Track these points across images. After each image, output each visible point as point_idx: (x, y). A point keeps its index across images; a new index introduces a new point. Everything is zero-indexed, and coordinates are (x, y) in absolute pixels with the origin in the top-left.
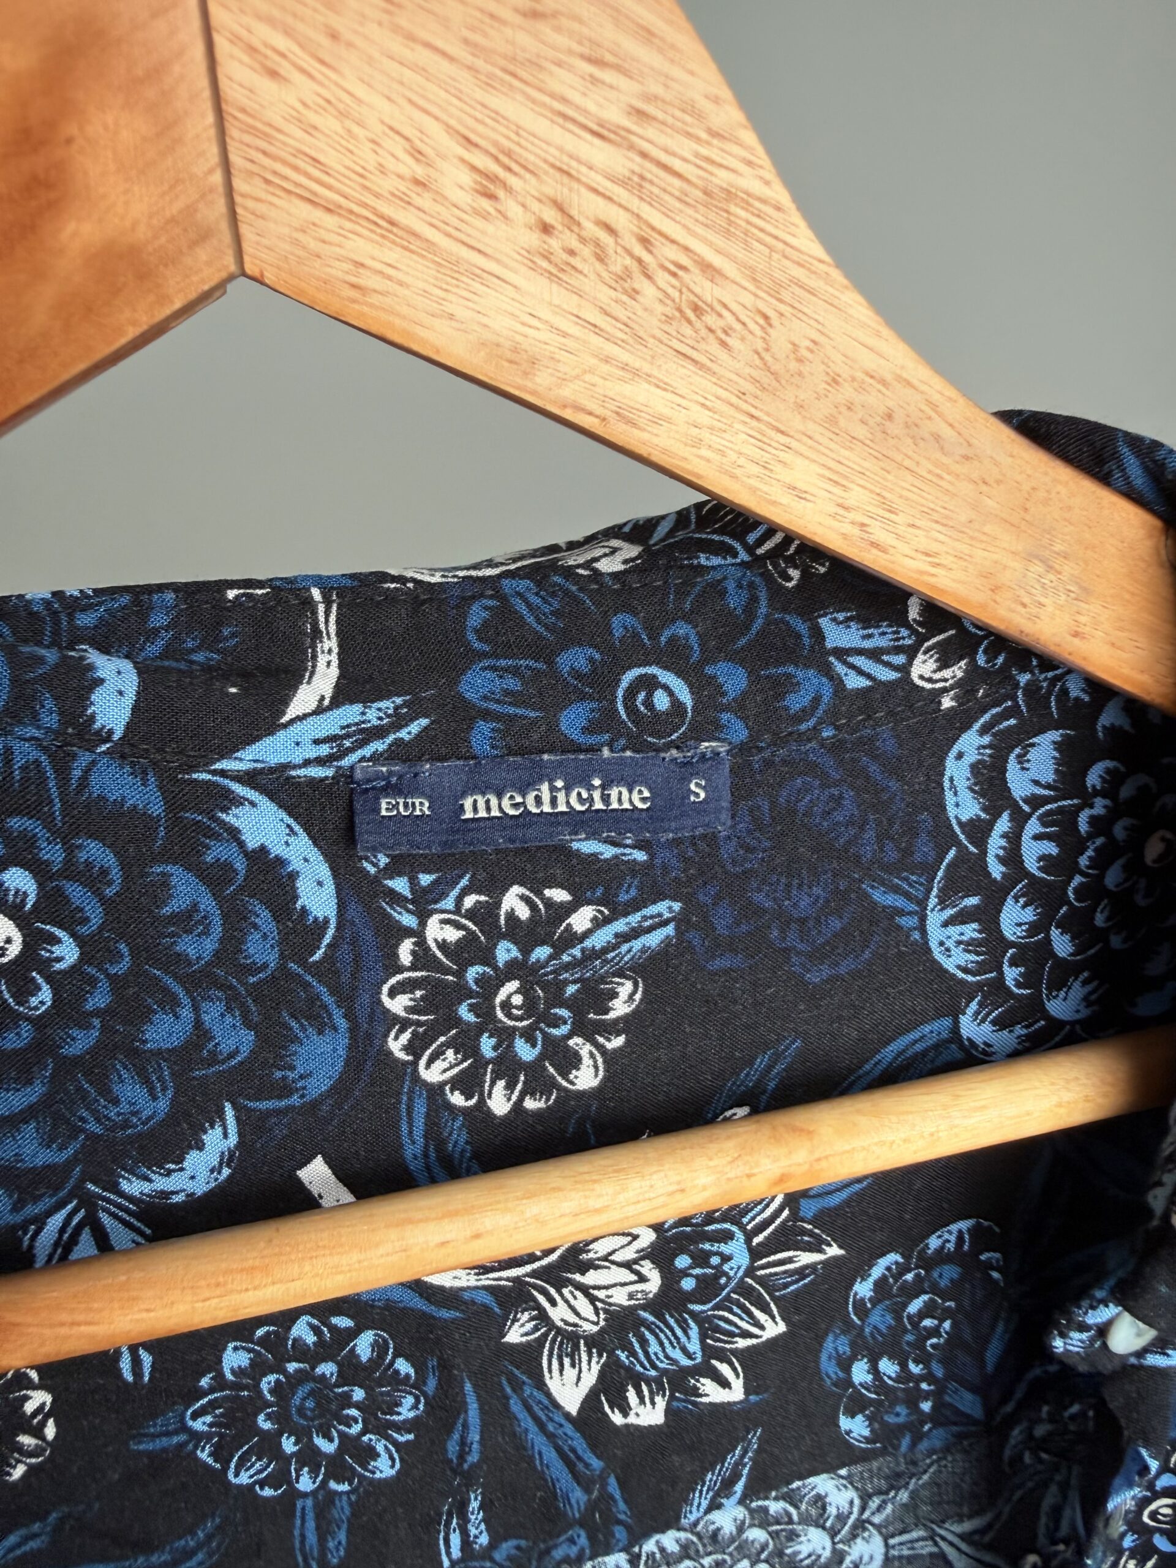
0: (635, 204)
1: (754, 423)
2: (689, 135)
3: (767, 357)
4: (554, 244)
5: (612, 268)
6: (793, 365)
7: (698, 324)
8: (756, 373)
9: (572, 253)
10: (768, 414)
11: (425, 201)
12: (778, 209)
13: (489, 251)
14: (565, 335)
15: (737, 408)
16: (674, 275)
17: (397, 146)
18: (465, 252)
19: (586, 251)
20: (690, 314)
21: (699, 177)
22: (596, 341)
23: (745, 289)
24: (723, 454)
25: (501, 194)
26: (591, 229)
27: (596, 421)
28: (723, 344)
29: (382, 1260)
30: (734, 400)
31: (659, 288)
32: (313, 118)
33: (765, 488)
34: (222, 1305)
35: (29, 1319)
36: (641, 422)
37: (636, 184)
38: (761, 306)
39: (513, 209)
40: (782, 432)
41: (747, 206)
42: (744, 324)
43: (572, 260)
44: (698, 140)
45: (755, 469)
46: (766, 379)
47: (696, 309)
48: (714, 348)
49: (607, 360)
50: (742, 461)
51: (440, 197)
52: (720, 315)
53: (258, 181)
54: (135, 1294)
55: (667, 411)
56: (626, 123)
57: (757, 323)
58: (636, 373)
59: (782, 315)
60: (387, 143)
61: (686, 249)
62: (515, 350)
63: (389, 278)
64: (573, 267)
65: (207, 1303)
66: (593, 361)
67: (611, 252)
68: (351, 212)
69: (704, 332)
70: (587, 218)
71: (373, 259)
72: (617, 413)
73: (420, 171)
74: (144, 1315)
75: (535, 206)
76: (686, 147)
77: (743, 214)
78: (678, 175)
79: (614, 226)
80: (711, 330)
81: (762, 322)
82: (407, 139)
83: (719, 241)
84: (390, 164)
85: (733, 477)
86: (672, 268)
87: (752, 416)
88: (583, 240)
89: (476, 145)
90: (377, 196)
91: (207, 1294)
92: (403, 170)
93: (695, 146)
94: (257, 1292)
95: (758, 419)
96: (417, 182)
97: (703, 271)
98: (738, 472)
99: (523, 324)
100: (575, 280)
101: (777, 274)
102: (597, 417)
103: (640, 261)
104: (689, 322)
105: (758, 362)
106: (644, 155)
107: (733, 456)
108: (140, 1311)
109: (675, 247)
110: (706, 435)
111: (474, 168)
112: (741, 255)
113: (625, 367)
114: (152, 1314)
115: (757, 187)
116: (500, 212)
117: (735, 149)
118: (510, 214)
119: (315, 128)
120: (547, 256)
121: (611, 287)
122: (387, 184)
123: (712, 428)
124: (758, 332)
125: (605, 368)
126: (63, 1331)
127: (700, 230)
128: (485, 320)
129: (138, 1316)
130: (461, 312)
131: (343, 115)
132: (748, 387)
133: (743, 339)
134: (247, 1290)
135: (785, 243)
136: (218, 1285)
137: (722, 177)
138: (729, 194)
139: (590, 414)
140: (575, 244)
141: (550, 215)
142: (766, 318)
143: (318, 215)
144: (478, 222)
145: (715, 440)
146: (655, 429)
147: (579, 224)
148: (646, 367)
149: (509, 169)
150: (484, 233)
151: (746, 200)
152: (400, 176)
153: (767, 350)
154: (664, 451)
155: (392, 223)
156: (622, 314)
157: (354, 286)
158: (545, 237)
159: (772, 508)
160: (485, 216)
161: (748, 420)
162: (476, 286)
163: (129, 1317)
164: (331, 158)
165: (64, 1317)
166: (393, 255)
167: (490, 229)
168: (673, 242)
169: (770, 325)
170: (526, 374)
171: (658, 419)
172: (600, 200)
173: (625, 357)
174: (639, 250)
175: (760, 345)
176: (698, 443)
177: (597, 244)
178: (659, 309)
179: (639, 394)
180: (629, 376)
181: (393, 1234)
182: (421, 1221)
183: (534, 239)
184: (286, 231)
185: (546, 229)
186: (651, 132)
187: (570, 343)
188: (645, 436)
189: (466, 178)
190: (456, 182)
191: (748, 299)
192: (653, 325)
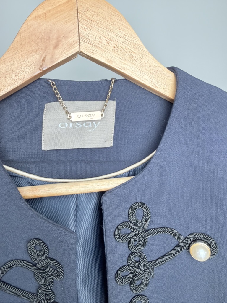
0: (125, 45)
1: (140, 71)
3: (141, 63)
4: (115, 49)
5: (122, 52)
6: (145, 64)
8: (140, 65)
9: (117, 50)
10: (142, 70)
11: (101, 44)
12: (142, 46)
13: (108, 49)
14: (116, 59)
15: (138, 69)
16: (130, 53)
18: (105, 49)
20: (132, 57)
21: (132, 42)
22: (120, 60)
25: (109, 43)
26: (120, 47)
28: (136, 61)
31: (128, 54)
32: (89, 35)
37: (125, 43)
38: (140, 57)
39: (110, 45)
40: (143, 72)
41: (138, 46)
45: (140, 76)
49: (122, 62)
50: (138, 75)
52: (135, 58)
55: (129, 69)
56: (124, 36)
58: (125, 64)
59: (143, 58)
60: (97, 37)
61: (131, 50)
62: (111, 60)
66: (120, 62)
67: (122, 50)
68: (92, 44)
69: (133, 59)
73: (100, 41)
75: (113, 44)
76: (131, 39)
79: (122, 47)
82: (99, 37)
83: (135, 49)
84: (97, 40)
89: (107, 38)
90: (95, 43)
97: (133, 53)
99: (112, 58)
100: (118, 53)
101: (142, 53)
103: (125, 51)
106: (126, 40)
110: (134, 72)
111: (106, 40)
112: (138, 51)
115: (139, 43)
117: (137, 39)
121: (122, 54)
122: (97, 42)
124: (140, 60)
127: (133, 48)
128: (107, 57)
130: (104, 56)
131: (92, 35)
133: (138, 60)
135: (143, 50)
137: (135, 42)
138: (136, 44)
140: (118, 49)
141: (115, 46)
144: (107, 46)
147: (118, 47)
149: (110, 41)
156: (123, 57)
157: (92, 53)
162: (106, 53)
164: (91, 39)
166: (97, 49)
167: (108, 47)
168: (129, 49)
172: (121, 44)
173: (124, 62)
177: (120, 49)
178: (128, 57)
179: (125, 66)
183: (113, 48)
184: (85, 46)
185: (115, 47)
186: (126, 37)
189: (106, 42)
190: (104, 42)
191: (139, 56)
192: (127, 59)
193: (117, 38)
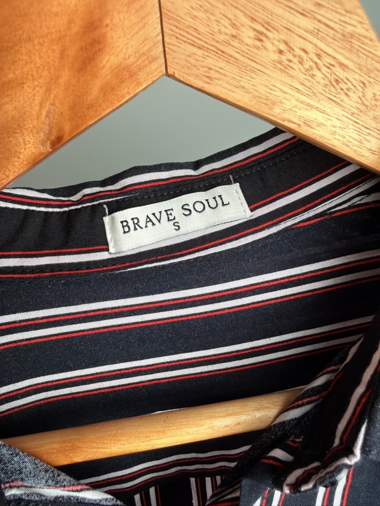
0: (315, 41)
1: (357, 125)
2: (338, 13)
3: (363, 99)
4: (284, 58)
5: (305, 66)
6: (373, 102)
7: (338, 87)
8: (358, 106)
9: (290, 61)
10: (362, 121)
11: (235, 44)
12: (371, 40)
13: (259, 61)
14: (286, 93)
15: (350, 119)
16: (329, 68)
17: (226, 22)
18: (249, 62)
19: (295, 60)
20: (334, 83)
21: (341, 29)
22: (298, 95)
23: (356, 73)
24: (344, 137)
25: (264, 39)
26: (298, 52)
27: (296, 126)
28: (347, 94)
29: (205, 431)
30: (350, 116)
31: (323, 74)
32: (195, 13)
33: (360, 150)
34: (149, 444)
35: (83, 446)
36: (313, 126)
37: (316, 33)
38: (362, 79)
39: (268, 44)
40: (368, 128)
41: (359, 40)
42: (355, 86)
43: (291, 64)
44: (341, 14)
45: (356, 143)
46: (363, 108)
47: (337, 81)
48: (343, 97)
49: (302, 102)
50: (351, 140)
51: (241, 42)
52: (346, 83)
53: (174, 38)
54: (118, 438)
55: (323, 121)
56: (313, 8)
57: (360, 86)
58: (312, 107)
59: (370, 82)
60: (222, 22)
61: (334, 58)
62: (267, 99)
63: (221, 73)
64: (290, 67)
65: (143, 443)
66: (297, 103)
67: (305, 60)
68: (208, 48)
69: (339, 90)
70: (297, 47)
71: (215, 66)
72: (304, 123)
73: (234, 32)
74: (122, 446)
75: (276, 43)
76: (336, 17)
77: (357, 43)
78: (332, 29)
79: (306, 50)
80: (342, 89)
81: (362, 85)
82: (230, 19)
83: (347, 54)
84: (223, 29)
85: (347, 146)
86: (328, 65)
87: (356, 122)
88: (294, 56)
89: (256, 20)
90: (218, 42)
91: (143, 440)
92: (227, 31)
93: (339, 17)
94: (161, 440)
95: (358, 123)
96: (233, 36)
97: (340, 66)
98: (349, 144)
99: (271, 89)
100: (291, 72)
101: (369, 66)
102: (297, 124)
103: (316, 63)
104: (334, 86)
105: (360, 101)
106: (320, 21)
107: (348, 138)
108: (121, 444)
109: (329, 57)
110: (338, 130)
111: (255, 30)
112: (356, 59)
113: (308, 105)
114: (125, 446)
115: (363, 32)
116: (263, 46)
117: (356, 17)
118: (267, 47)
119: (196, 17)
120: (280, 63)
121: (304, 74)
122: (222, 38)
123: (340, 127)
124: (360, 89)
125: (301, 105)
126: (95, 450)
127: (340, 50)
128: (256, 88)
129: (120, 446)
130: (247, 86)
131: (206, 11)
132: (356, 111)
133: (354, 93)
134: (157, 439)
135: (373, 54)
136: (147, 437)
137: (350, 29)
138: (352, 36)
139: (294, 123)
140: (291, 57)
141: (282, 47)
142: (364, 84)
143: (195, 50)
144: (255, 51)
145: (341, 132)
146: (318, 128)
147: (293, 50)
148: (316, 105)
149: (267, 29)
150: (257, 54)
151: (358, 38)
152: (226, 34)
153: (363, 96)
154: (322, 137)
155: (223, 52)
156: (308, 84)
157: (207, 77)
158: (280, 56)
159: (362, 158)
160: (258, 48)
161: (354, 124)
162: (253, 75)
163: (117, 447)
164: (202, 28)
165: (95, 445)
166: (222, 64)
167: (259, 53)
168: (329, 55)
169: (365, 86)
170: (271, 108)
171: (320, 125)
172: (302, 40)
173: (309, 101)
174: (316, 59)
175: (361, 95)
176: (334, 133)
177: (300, 57)
178: (322, 82)
179: (313, 115)
180: (310, 108)
181: (208, 422)
182: (217, 417)
183: (276, 56)
184: (183, 57)
185: (281, 52)
186: (322, 12)
187: (288, 96)
188: (314, 131)
189: (252, 34)
190: (248, 35)
191: (357, 77)
192: (320, 88)
193: (291, 18)
